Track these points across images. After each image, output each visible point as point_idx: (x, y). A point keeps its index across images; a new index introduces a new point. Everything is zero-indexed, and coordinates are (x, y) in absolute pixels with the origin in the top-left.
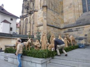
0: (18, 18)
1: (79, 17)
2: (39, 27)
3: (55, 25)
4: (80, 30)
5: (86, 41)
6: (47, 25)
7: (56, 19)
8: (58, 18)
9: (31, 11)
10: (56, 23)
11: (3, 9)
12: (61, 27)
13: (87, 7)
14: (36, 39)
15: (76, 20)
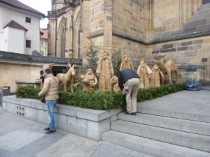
0: (44, 16)
1: (193, 14)
2: (93, 40)
3: (133, 35)
4: (191, 48)
5: (203, 74)
6: (114, 34)
8: (141, 18)
10: (135, 30)
12: (147, 40)
14: (88, 67)
15: (185, 22)
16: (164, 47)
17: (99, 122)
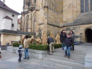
1: (77, 16)
2: (40, 26)
3: (55, 24)
4: (77, 29)
6: (48, 24)
7: (56, 18)
9: (32, 8)
10: (56, 22)
11: (4, 5)
12: (61, 26)
13: (84, 7)
14: (38, 36)
15: (74, 20)
16: (67, 28)
17: (42, 54)
